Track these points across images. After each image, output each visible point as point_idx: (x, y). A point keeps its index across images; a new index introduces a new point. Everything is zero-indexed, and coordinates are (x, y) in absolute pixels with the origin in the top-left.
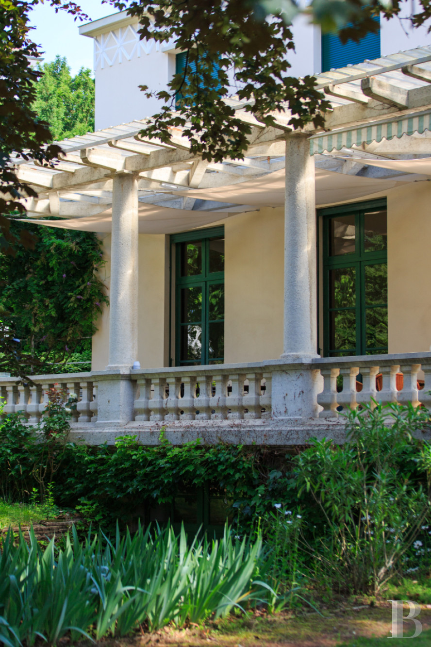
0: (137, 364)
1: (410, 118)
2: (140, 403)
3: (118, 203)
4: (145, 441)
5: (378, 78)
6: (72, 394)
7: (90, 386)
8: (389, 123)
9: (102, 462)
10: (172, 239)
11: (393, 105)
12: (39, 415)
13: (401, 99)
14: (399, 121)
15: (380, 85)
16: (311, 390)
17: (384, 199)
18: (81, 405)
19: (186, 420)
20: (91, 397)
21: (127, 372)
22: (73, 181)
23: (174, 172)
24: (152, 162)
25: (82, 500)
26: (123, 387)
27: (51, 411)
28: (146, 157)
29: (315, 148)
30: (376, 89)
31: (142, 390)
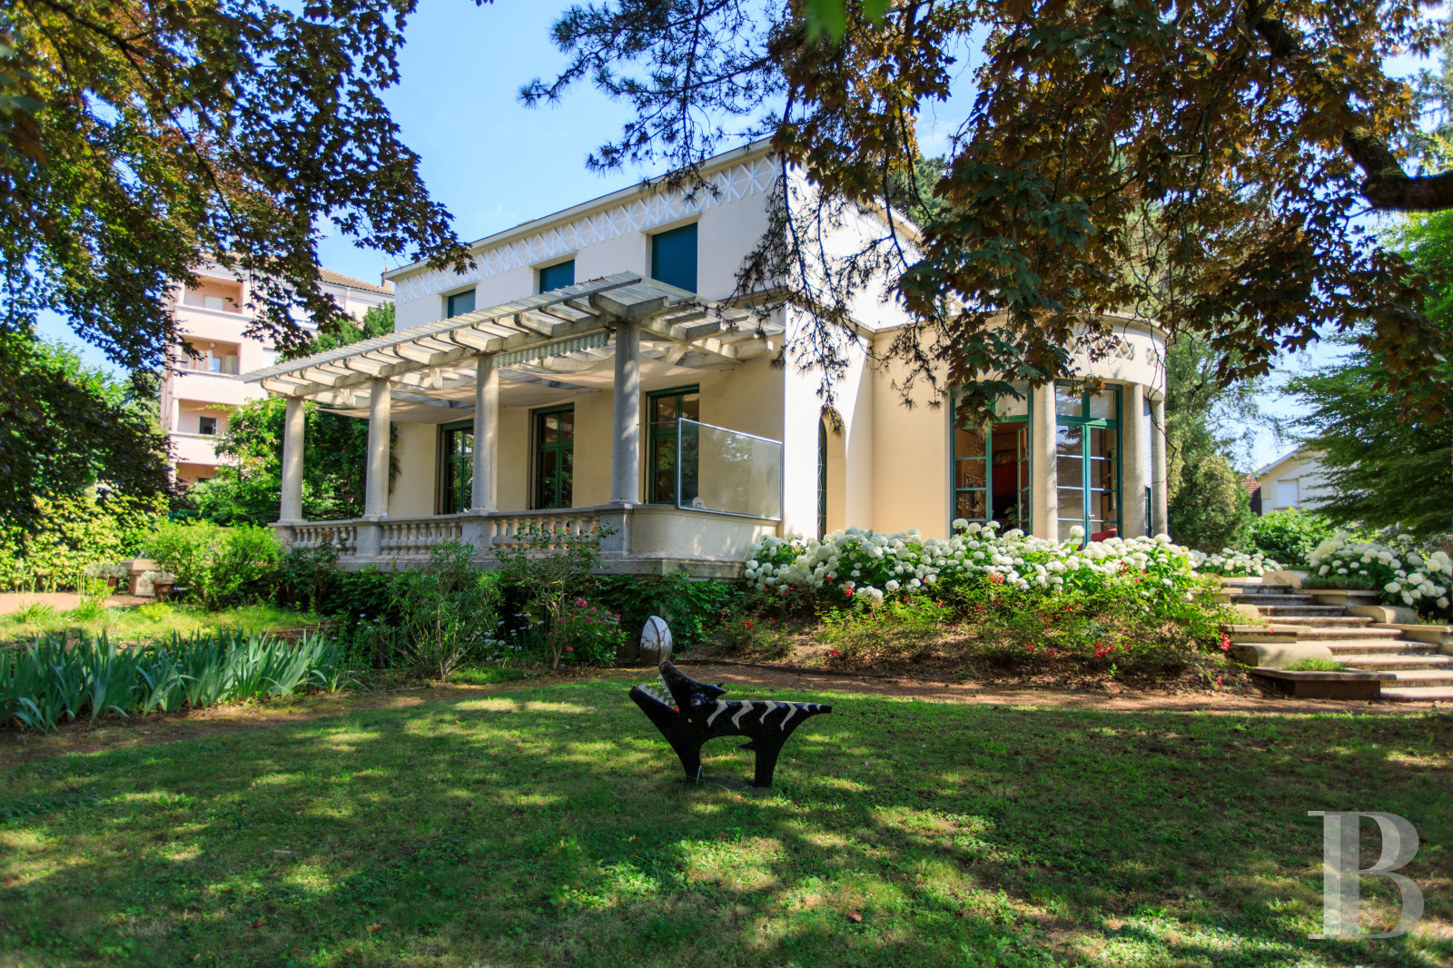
0: (385, 514)
1: (552, 345)
2: (385, 542)
3: (374, 398)
4: (383, 570)
5: (527, 314)
6: (344, 535)
7: (355, 530)
8: (540, 347)
9: (354, 584)
10: (441, 427)
11: (542, 335)
12: (315, 549)
13: (547, 331)
14: (545, 346)
15: (528, 319)
16: (488, 535)
17: (572, 404)
18: (348, 544)
19: (412, 555)
20: (355, 539)
21: (376, 520)
22: (348, 382)
23: (422, 379)
24: (397, 370)
25: (339, 611)
26: (373, 531)
27: (323, 547)
28: (393, 366)
29: (495, 364)
30: (524, 322)
31: (387, 533)
